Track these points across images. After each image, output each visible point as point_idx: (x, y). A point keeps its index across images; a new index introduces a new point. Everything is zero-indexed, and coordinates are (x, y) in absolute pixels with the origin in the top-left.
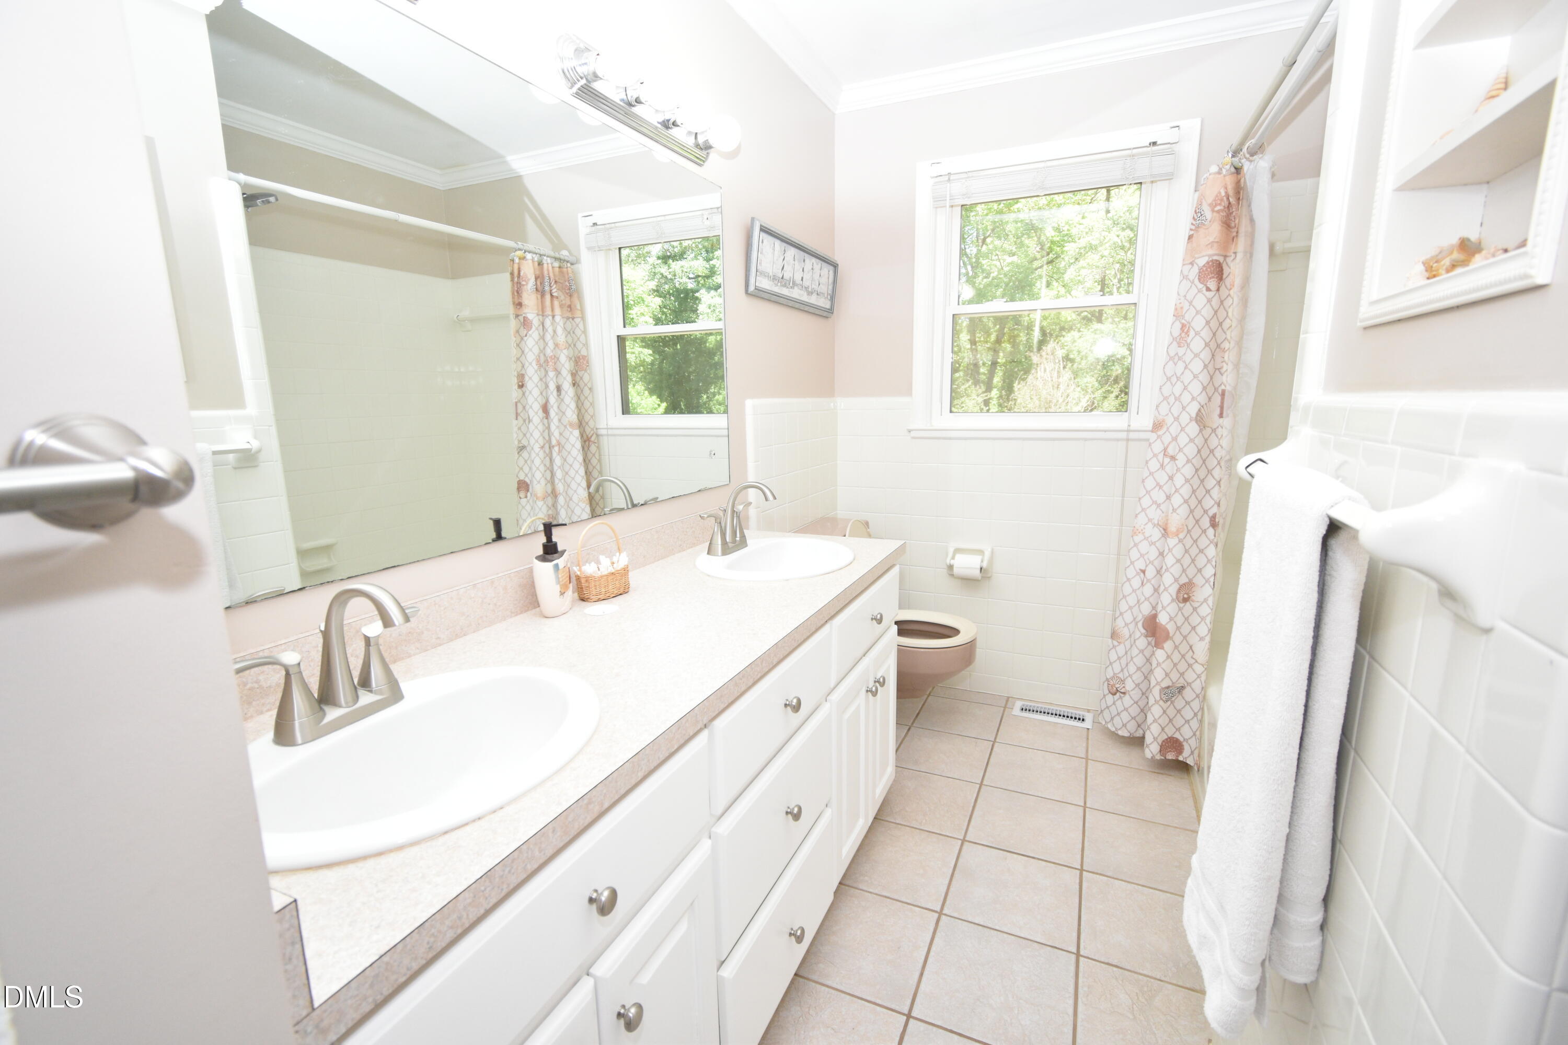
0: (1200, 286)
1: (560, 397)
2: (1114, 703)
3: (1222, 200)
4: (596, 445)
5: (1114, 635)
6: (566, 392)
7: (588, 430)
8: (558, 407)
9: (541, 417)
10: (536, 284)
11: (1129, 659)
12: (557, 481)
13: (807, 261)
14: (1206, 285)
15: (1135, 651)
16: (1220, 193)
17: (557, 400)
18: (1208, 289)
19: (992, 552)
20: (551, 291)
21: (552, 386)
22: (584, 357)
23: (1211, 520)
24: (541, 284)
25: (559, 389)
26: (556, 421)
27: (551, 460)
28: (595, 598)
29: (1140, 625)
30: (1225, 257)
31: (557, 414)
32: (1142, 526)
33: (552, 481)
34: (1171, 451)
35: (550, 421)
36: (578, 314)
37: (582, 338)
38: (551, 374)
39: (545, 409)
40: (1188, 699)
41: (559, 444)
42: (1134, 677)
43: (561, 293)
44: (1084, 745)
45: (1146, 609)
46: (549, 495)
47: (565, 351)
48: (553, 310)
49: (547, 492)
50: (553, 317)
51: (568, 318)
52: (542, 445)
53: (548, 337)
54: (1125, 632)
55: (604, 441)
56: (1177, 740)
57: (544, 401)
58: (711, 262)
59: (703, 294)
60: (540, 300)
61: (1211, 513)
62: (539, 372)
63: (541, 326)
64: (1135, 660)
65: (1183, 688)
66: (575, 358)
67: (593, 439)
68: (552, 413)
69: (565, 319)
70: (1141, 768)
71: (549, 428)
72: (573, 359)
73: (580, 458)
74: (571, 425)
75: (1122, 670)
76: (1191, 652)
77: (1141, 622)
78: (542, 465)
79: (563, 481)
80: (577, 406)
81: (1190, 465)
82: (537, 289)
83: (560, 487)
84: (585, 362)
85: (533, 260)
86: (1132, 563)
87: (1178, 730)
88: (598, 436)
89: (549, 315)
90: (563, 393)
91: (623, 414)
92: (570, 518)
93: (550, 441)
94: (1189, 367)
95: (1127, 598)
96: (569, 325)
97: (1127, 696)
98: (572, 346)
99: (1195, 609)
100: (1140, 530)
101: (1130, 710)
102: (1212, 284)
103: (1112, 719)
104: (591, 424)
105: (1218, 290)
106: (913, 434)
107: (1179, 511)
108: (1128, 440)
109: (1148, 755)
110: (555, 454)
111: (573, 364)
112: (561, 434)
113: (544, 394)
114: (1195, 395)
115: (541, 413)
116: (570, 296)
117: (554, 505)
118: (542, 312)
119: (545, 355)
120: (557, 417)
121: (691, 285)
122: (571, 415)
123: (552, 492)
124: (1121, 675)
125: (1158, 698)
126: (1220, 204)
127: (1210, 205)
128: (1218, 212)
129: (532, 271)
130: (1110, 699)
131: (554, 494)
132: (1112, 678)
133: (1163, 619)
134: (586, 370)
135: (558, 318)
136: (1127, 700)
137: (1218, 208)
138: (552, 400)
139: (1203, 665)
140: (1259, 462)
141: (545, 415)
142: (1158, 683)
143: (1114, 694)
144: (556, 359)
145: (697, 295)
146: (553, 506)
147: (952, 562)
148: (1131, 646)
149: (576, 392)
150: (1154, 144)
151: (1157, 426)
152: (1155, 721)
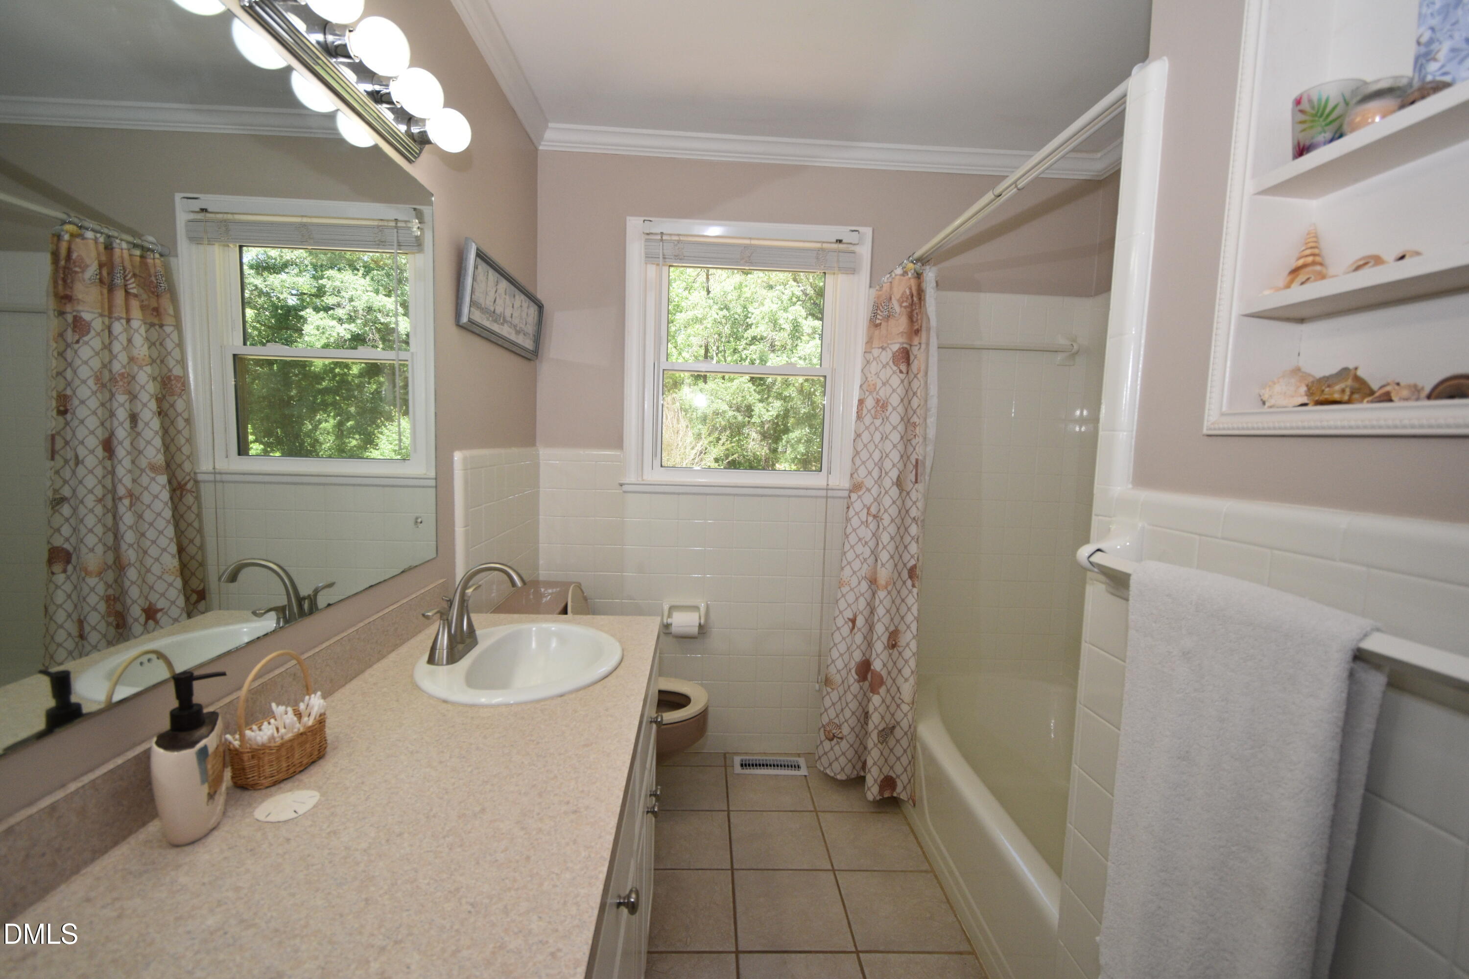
0: (895, 368)
1: (136, 429)
2: (832, 749)
3: (907, 298)
4: (194, 495)
5: (827, 681)
6: (147, 424)
7: (180, 475)
8: (132, 443)
9: (101, 457)
10: (100, 273)
11: (844, 704)
12: (124, 547)
13: (517, 297)
14: (899, 368)
15: (849, 697)
16: (905, 292)
17: (129, 434)
18: (901, 372)
19: (708, 608)
20: (126, 286)
21: (122, 414)
22: (178, 378)
23: (909, 573)
24: (108, 274)
25: (134, 418)
26: (127, 462)
27: (114, 517)
28: (267, 782)
29: (853, 671)
30: (911, 346)
31: (129, 453)
32: (849, 578)
33: (116, 548)
34: (873, 510)
35: (116, 462)
36: (169, 320)
37: (176, 353)
38: (121, 398)
39: (108, 446)
40: (898, 737)
41: (131, 494)
42: (850, 722)
43: (142, 291)
44: (809, 795)
45: (858, 656)
46: (109, 567)
47: (148, 369)
48: (128, 310)
49: (106, 564)
50: (128, 321)
51: (152, 325)
52: (100, 496)
53: (117, 347)
54: (838, 679)
55: (207, 492)
56: (891, 777)
57: (107, 435)
58: (320, 282)
59: (308, 313)
60: (106, 296)
61: (909, 565)
62: (98, 394)
63: (107, 331)
64: (850, 705)
65: (894, 727)
66: (162, 378)
67: (189, 486)
68: (120, 452)
69: (148, 326)
70: (862, 810)
71: (113, 473)
72: (159, 379)
73: (168, 513)
74: (153, 468)
75: (837, 716)
76: (898, 694)
77: (854, 669)
78: (100, 525)
79: (135, 546)
80: (164, 444)
81: (893, 524)
82: (101, 281)
83: (131, 555)
84: (179, 385)
85: (96, 240)
86: (841, 612)
87: (892, 768)
88: (196, 482)
89: (121, 318)
90: (141, 425)
91: (239, 454)
92: (146, 598)
93: (114, 491)
94: (889, 437)
95: (838, 646)
96: (154, 334)
97: (844, 741)
98: (158, 361)
99: (900, 653)
100: (846, 582)
101: (847, 754)
102: (903, 367)
103: (830, 764)
104: (187, 466)
105: (907, 373)
106: (625, 488)
107: (887, 566)
108: (827, 497)
109: (870, 797)
110: (122, 509)
111: (158, 386)
112: (134, 481)
113: (107, 424)
114: (895, 463)
115: (100, 453)
116: (157, 296)
117: (119, 581)
118: (109, 312)
119: (110, 371)
120: (129, 457)
121: (292, 301)
122: (153, 453)
123: (115, 562)
124: (836, 721)
125: (876, 741)
126: (906, 301)
127: (898, 301)
128: (905, 307)
129: (94, 254)
130: (827, 745)
131: (119, 566)
132: (828, 724)
133: (877, 665)
134: (180, 395)
135: (135, 324)
136: (844, 745)
137: (905, 304)
138: (121, 433)
139: (908, 704)
140: (1099, 553)
141: (106, 454)
142: (876, 727)
143: (831, 740)
144: (130, 378)
145: (302, 313)
146: (116, 581)
147: (669, 621)
148: (845, 692)
149: (162, 424)
150: (840, 241)
151: (856, 487)
152: (875, 764)
